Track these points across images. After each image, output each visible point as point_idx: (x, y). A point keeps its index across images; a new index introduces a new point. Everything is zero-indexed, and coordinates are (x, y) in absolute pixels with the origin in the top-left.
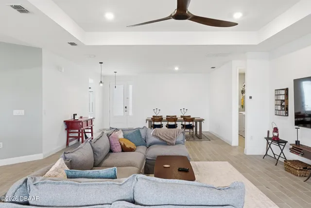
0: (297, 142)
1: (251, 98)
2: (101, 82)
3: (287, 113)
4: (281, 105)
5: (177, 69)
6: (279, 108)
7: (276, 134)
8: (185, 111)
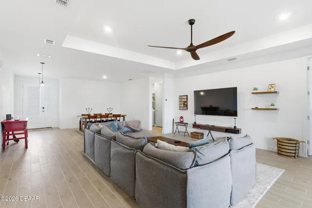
0: (195, 123)
1: (166, 100)
2: (42, 82)
3: (187, 108)
4: (184, 104)
5: (105, 77)
6: (182, 106)
7: (182, 120)
8: (111, 109)
